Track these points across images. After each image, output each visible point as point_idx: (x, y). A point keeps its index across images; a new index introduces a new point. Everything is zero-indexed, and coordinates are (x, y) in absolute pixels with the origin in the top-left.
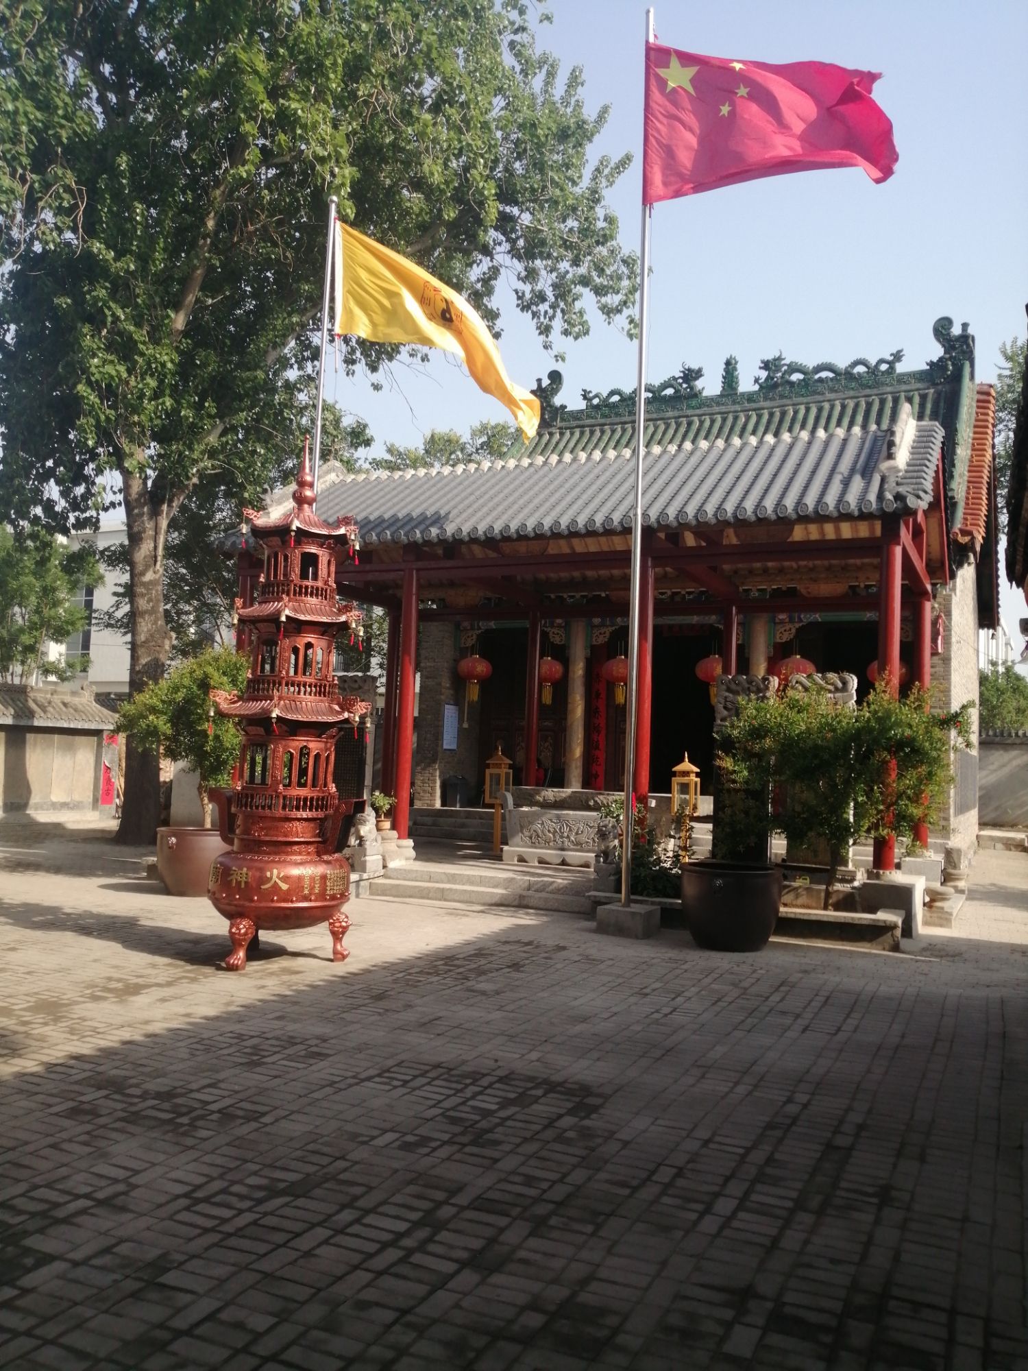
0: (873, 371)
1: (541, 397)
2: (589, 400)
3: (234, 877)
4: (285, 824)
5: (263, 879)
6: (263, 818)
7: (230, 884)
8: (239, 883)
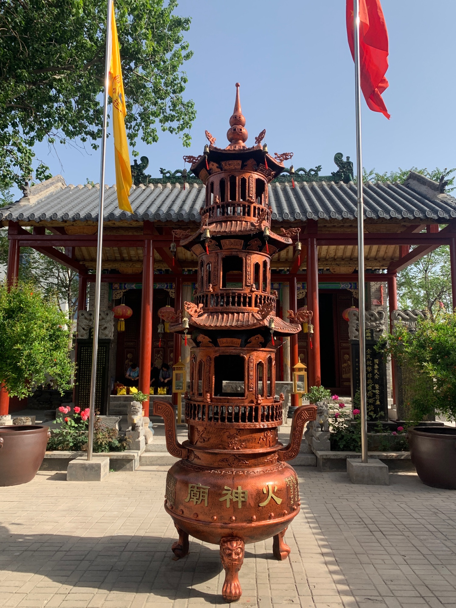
0: (308, 174)
1: (137, 169)
2: (164, 174)
3: (228, 497)
4: (262, 435)
5: (261, 495)
6: (240, 431)
7: (222, 505)
8: (234, 504)
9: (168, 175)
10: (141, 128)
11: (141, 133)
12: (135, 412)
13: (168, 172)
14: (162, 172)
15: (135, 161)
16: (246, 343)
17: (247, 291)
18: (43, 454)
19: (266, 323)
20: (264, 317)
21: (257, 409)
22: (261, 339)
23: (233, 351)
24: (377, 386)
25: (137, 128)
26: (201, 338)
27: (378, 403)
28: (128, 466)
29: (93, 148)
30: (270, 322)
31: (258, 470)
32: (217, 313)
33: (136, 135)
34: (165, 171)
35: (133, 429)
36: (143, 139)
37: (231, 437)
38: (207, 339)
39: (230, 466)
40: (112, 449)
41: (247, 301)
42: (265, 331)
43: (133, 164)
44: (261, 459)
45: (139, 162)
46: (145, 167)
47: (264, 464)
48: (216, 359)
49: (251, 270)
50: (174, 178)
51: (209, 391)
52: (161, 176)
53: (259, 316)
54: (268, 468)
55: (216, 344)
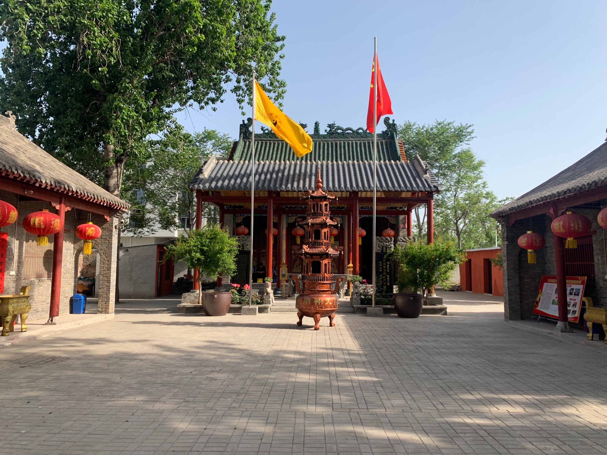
0: (365, 132)
1: (244, 127)
2: (264, 131)
3: (316, 302)
4: (326, 285)
5: (325, 302)
6: (320, 284)
7: (314, 304)
8: (318, 303)
9: (267, 131)
10: (246, 95)
11: (247, 99)
12: (268, 287)
13: (267, 129)
14: (262, 129)
15: (243, 121)
16: (321, 258)
17: (322, 241)
18: (230, 305)
19: (327, 251)
20: (327, 250)
21: (324, 277)
22: (326, 256)
23: (317, 260)
24: (388, 276)
25: (243, 95)
26: (307, 256)
27: (388, 284)
28: (266, 311)
29: (213, 110)
30: (329, 251)
31: (325, 295)
32: (312, 248)
33: (243, 101)
34: (265, 129)
35: (267, 295)
36: (249, 103)
37: (316, 285)
38: (309, 256)
39: (316, 294)
40: (258, 304)
41: (321, 244)
42: (327, 254)
43: (242, 123)
44: (325, 292)
45: (246, 122)
46: (250, 126)
47: (327, 294)
48: (312, 262)
49: (323, 234)
50: (271, 134)
51: (310, 272)
52: (262, 132)
53: (325, 249)
54: (328, 295)
55: (312, 258)
